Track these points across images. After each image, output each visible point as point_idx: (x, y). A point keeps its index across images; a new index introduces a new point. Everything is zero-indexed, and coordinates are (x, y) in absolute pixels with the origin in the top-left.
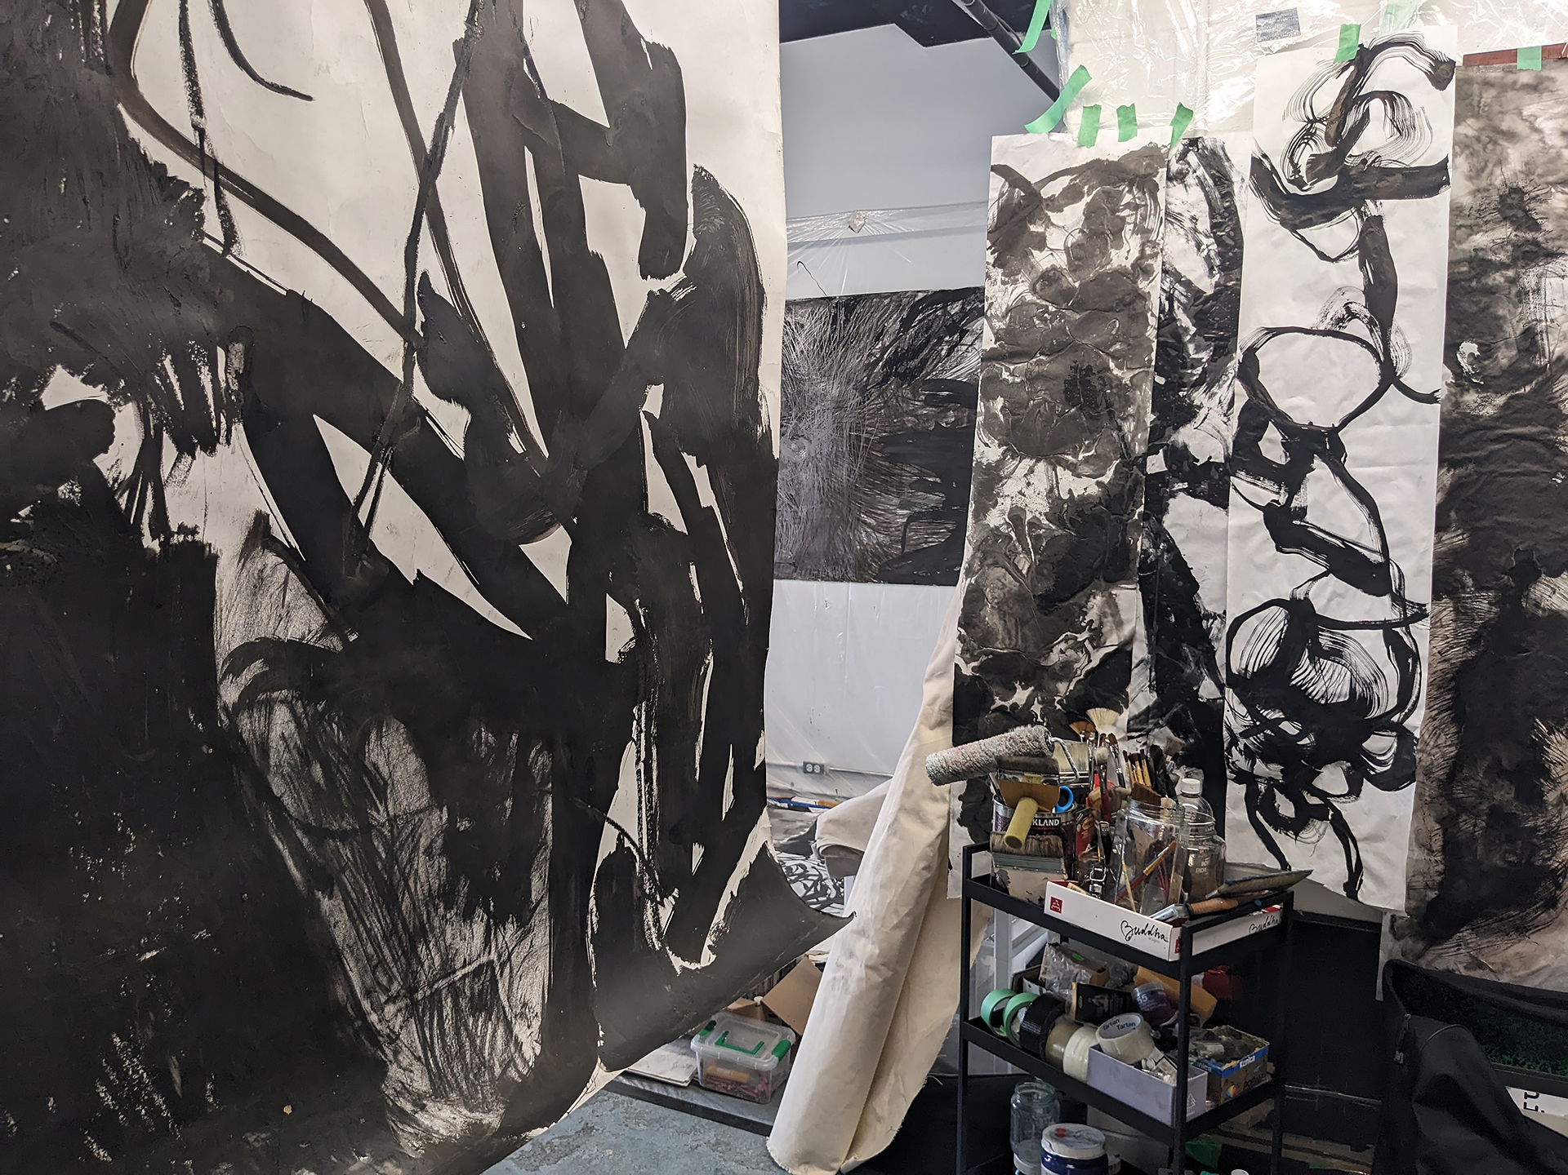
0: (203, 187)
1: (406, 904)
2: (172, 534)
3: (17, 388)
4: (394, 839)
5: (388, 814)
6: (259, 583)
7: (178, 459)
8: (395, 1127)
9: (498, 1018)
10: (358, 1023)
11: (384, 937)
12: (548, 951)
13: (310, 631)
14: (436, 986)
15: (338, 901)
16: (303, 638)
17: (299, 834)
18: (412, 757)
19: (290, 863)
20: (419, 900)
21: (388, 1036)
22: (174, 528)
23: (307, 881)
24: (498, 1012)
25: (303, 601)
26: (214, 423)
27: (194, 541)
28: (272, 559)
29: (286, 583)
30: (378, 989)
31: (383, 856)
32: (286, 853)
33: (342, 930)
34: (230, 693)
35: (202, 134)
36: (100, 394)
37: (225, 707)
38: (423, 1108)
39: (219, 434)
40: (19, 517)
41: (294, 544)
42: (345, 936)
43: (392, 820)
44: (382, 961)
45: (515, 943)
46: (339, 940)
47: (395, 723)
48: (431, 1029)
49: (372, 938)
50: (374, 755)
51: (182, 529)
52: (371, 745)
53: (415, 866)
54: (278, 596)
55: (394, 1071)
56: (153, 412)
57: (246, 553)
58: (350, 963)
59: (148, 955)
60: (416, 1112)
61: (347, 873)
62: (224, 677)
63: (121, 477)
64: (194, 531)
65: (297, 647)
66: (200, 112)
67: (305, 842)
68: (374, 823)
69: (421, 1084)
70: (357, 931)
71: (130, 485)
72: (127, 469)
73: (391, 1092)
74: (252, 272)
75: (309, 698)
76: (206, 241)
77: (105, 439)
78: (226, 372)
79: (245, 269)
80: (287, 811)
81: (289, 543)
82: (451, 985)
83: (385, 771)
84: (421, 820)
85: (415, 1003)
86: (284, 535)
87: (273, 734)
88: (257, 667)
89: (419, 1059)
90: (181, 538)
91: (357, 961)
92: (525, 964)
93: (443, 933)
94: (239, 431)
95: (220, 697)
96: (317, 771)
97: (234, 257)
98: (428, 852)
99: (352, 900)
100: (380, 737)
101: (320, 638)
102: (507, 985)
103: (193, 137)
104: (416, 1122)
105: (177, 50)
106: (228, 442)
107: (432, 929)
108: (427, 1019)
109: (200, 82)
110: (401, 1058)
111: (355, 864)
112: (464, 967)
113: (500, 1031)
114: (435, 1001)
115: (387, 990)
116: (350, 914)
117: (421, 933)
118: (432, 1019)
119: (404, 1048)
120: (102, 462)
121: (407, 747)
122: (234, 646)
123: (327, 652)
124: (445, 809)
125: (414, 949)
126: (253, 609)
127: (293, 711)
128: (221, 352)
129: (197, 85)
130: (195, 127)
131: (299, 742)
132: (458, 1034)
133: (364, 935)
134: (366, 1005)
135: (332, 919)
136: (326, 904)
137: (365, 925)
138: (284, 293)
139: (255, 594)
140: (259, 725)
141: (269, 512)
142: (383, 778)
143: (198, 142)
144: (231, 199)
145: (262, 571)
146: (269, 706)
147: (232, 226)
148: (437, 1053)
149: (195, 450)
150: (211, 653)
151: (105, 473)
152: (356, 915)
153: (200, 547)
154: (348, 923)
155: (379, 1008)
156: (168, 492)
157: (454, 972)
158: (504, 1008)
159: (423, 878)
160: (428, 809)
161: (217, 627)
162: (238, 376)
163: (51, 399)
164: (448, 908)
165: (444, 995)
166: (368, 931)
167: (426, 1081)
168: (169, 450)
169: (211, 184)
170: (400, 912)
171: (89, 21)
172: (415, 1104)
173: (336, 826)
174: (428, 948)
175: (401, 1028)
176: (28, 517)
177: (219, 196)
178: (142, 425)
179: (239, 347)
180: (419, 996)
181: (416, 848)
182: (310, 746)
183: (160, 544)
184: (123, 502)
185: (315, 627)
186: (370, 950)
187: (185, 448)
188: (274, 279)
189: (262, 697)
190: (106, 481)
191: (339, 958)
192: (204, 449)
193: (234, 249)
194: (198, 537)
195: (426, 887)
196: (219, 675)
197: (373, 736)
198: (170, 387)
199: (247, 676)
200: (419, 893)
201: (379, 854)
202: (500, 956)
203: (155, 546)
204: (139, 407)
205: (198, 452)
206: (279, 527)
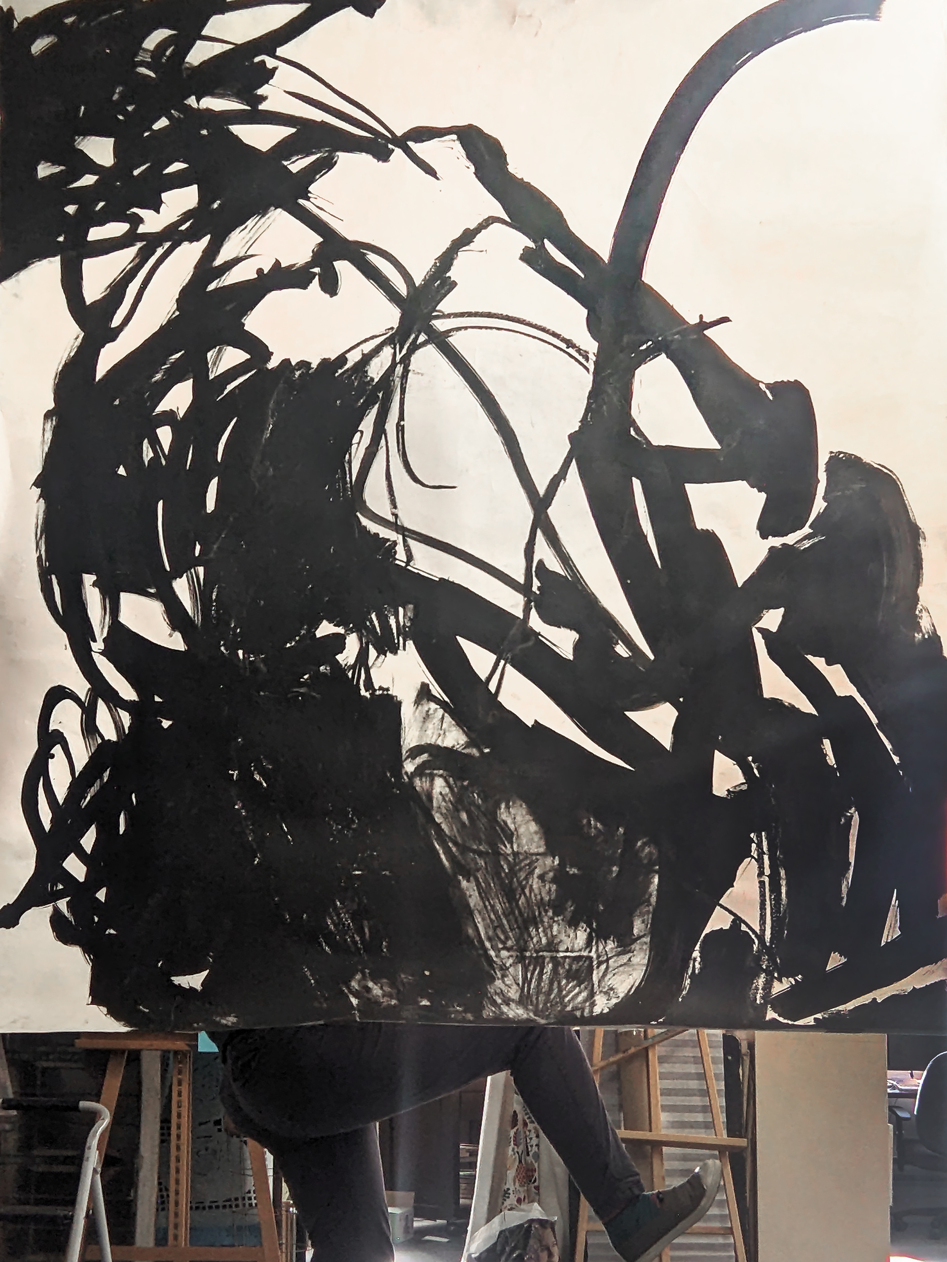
0: (396, 539)
1: (522, 900)
2: (376, 690)
3: (306, 630)
4: (516, 864)
5: (513, 850)
6: (427, 717)
7: (378, 657)
8: (485, 1005)
9: (586, 988)
10: (481, 952)
11: (504, 913)
12: (645, 968)
13: (458, 744)
14: (541, 954)
15: (473, 884)
16: (454, 747)
17: (450, 845)
18: (533, 823)
19: (443, 857)
20: (532, 902)
21: (500, 965)
22: (377, 687)
23: (452, 867)
24: (588, 985)
25: (455, 728)
26: (396, 641)
27: (387, 694)
28: (433, 706)
29: (443, 718)
30: (496, 939)
31: (507, 871)
32: (441, 852)
33: (474, 899)
34: (409, 767)
35: (396, 516)
36: (341, 630)
37: (406, 773)
38: (508, 1005)
39: (399, 646)
40: (304, 679)
41: (447, 699)
42: (475, 904)
43: (516, 854)
44: (501, 926)
45: (614, 954)
46: (472, 905)
47: (519, 802)
48: (532, 974)
49: (496, 913)
50: (503, 815)
51: (381, 688)
52: (502, 810)
53: (530, 883)
54: (438, 725)
55: (498, 983)
56: (365, 636)
57: (418, 702)
58: (478, 919)
59: (357, 873)
60: (502, 1004)
61: (480, 872)
62: (406, 759)
63: (348, 664)
64: (388, 690)
65: (450, 751)
66: (395, 507)
67: (454, 849)
68: (502, 852)
69: (514, 994)
70: (484, 903)
71: (353, 667)
72: (351, 661)
73: (493, 991)
74: (421, 573)
75: (459, 778)
76: (397, 562)
77: (341, 648)
78: (404, 618)
79: (416, 571)
80: (445, 832)
81: (442, 697)
82: (554, 959)
83: (512, 827)
84: (538, 860)
85: (524, 958)
86: (440, 695)
87: (434, 791)
88: (425, 757)
89: (518, 984)
90: (381, 692)
91: (483, 919)
92: (621, 969)
93: (551, 927)
94: (410, 644)
95: (404, 768)
96: (464, 816)
97: (412, 567)
98: (541, 877)
99: (482, 887)
100: (508, 807)
101: (463, 749)
102: (601, 974)
103: (391, 519)
104: (500, 1008)
105: (384, 483)
106: (404, 649)
107: (542, 922)
108: (531, 968)
109: (395, 494)
110: (506, 979)
111: (486, 869)
112: (567, 951)
113: (584, 994)
114: (539, 962)
115: (504, 943)
116: (480, 893)
117: (535, 922)
118: (534, 970)
119: (510, 976)
120: (339, 657)
121: (528, 817)
122: (412, 746)
123: (469, 756)
124: (557, 857)
125: (527, 929)
126: (423, 729)
127: (447, 781)
128: (401, 610)
129: (394, 496)
130: (393, 514)
131: (452, 798)
132: (551, 983)
133: (489, 907)
134: (488, 945)
135: (468, 893)
136: (464, 884)
137: (490, 903)
138: (437, 579)
139: (424, 722)
140: (426, 785)
141: (429, 682)
142: (510, 830)
143: (394, 520)
144: (411, 542)
145: (428, 711)
146: (432, 777)
147: (411, 553)
148: (532, 987)
149: (386, 653)
150: (400, 747)
151: (341, 662)
152: (484, 895)
153: (391, 697)
154: (478, 898)
155: (498, 951)
156: (372, 671)
157: (558, 951)
158: (593, 985)
159: (537, 891)
160: (543, 855)
161: (403, 735)
162: (410, 619)
163: (319, 633)
164: (556, 914)
165: (546, 961)
166: (493, 907)
167: (518, 995)
168: (372, 653)
169: (401, 537)
170: (517, 905)
171: (345, 483)
172: (504, 1001)
173: (475, 847)
174: (537, 930)
175: (511, 965)
176: (307, 679)
177: (405, 541)
178: (359, 642)
179: (411, 606)
180: (528, 954)
181: (531, 873)
182: (459, 801)
183: (370, 694)
184: (350, 674)
185: (462, 742)
186: (493, 916)
187: (381, 652)
188: (432, 573)
189: (428, 771)
190: (341, 665)
191: (471, 913)
192: (391, 652)
193: (411, 564)
194: (389, 692)
195: (539, 897)
196: (403, 758)
197: (503, 806)
198: (374, 626)
199: (419, 760)
200: (533, 898)
201: (504, 870)
202: (599, 957)
203: (367, 695)
204: (358, 635)
205: (388, 654)
206: (436, 690)
